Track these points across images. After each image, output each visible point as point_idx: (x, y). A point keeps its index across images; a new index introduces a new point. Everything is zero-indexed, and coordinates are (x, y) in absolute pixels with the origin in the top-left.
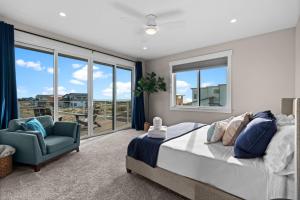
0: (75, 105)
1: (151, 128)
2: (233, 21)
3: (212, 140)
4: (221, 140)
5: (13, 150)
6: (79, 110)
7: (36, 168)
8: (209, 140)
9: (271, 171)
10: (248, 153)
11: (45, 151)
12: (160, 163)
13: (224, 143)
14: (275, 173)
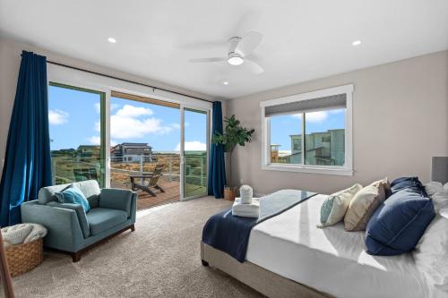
0: (130, 159)
1: (237, 202)
2: (357, 43)
3: (329, 221)
4: (342, 221)
5: (44, 231)
6: (135, 166)
7: (75, 257)
8: (323, 221)
9: (431, 282)
10: (388, 246)
11: (87, 233)
12: (250, 256)
13: (347, 226)
14: (436, 286)
